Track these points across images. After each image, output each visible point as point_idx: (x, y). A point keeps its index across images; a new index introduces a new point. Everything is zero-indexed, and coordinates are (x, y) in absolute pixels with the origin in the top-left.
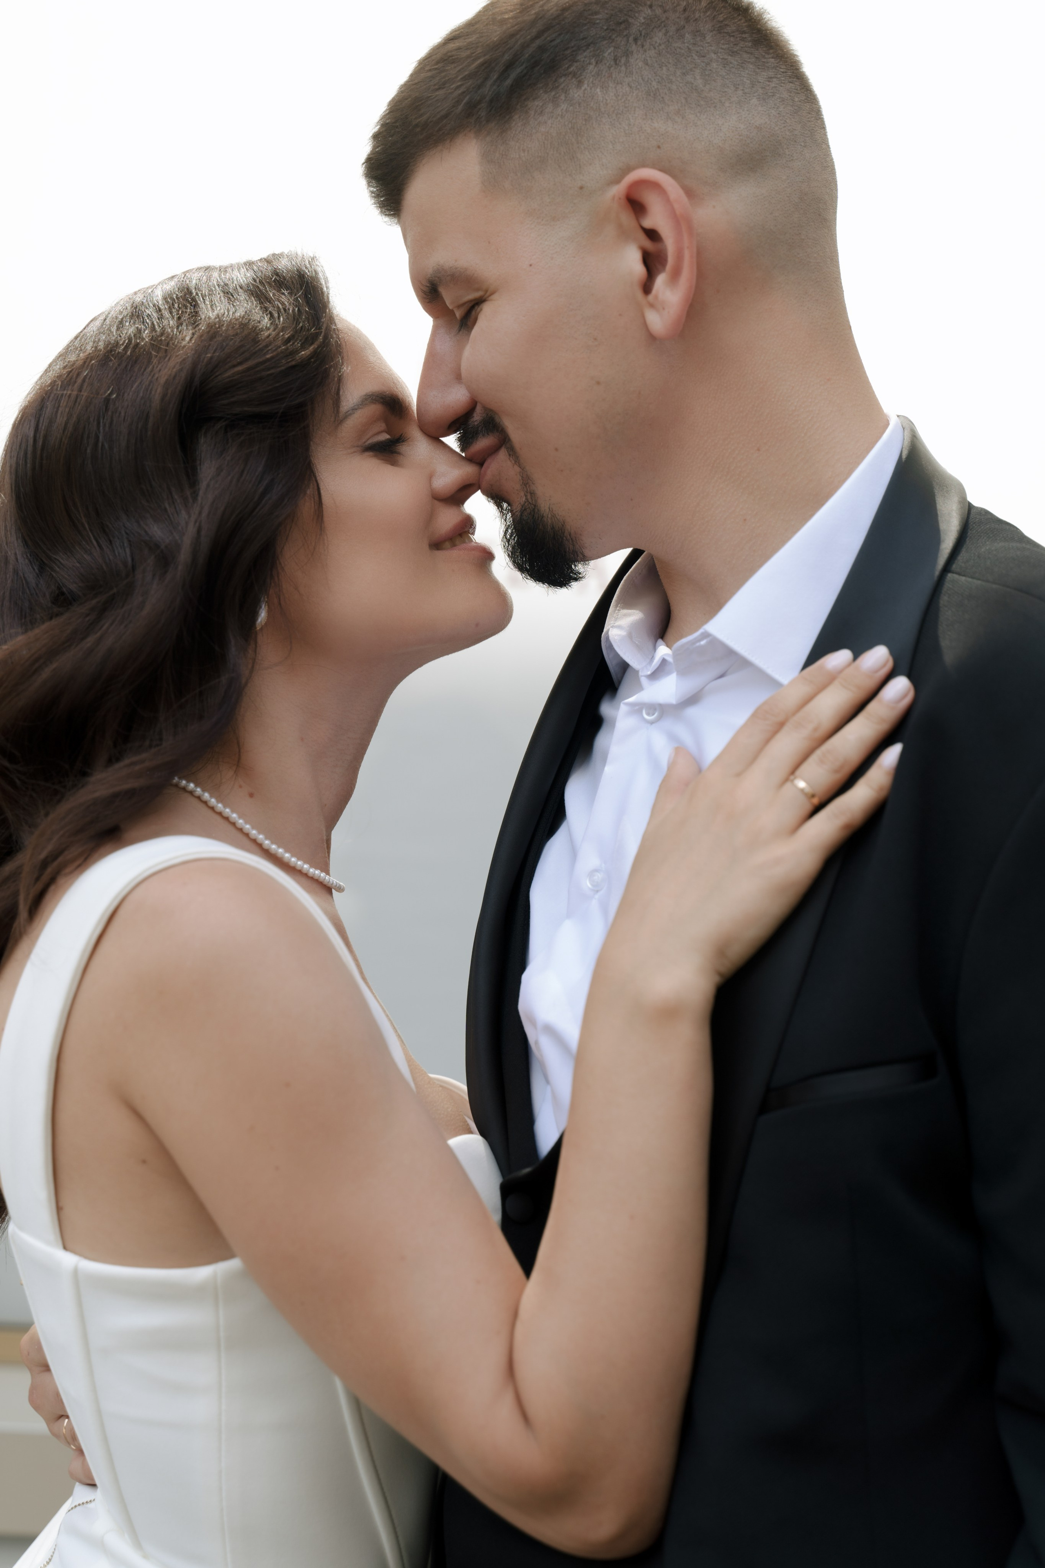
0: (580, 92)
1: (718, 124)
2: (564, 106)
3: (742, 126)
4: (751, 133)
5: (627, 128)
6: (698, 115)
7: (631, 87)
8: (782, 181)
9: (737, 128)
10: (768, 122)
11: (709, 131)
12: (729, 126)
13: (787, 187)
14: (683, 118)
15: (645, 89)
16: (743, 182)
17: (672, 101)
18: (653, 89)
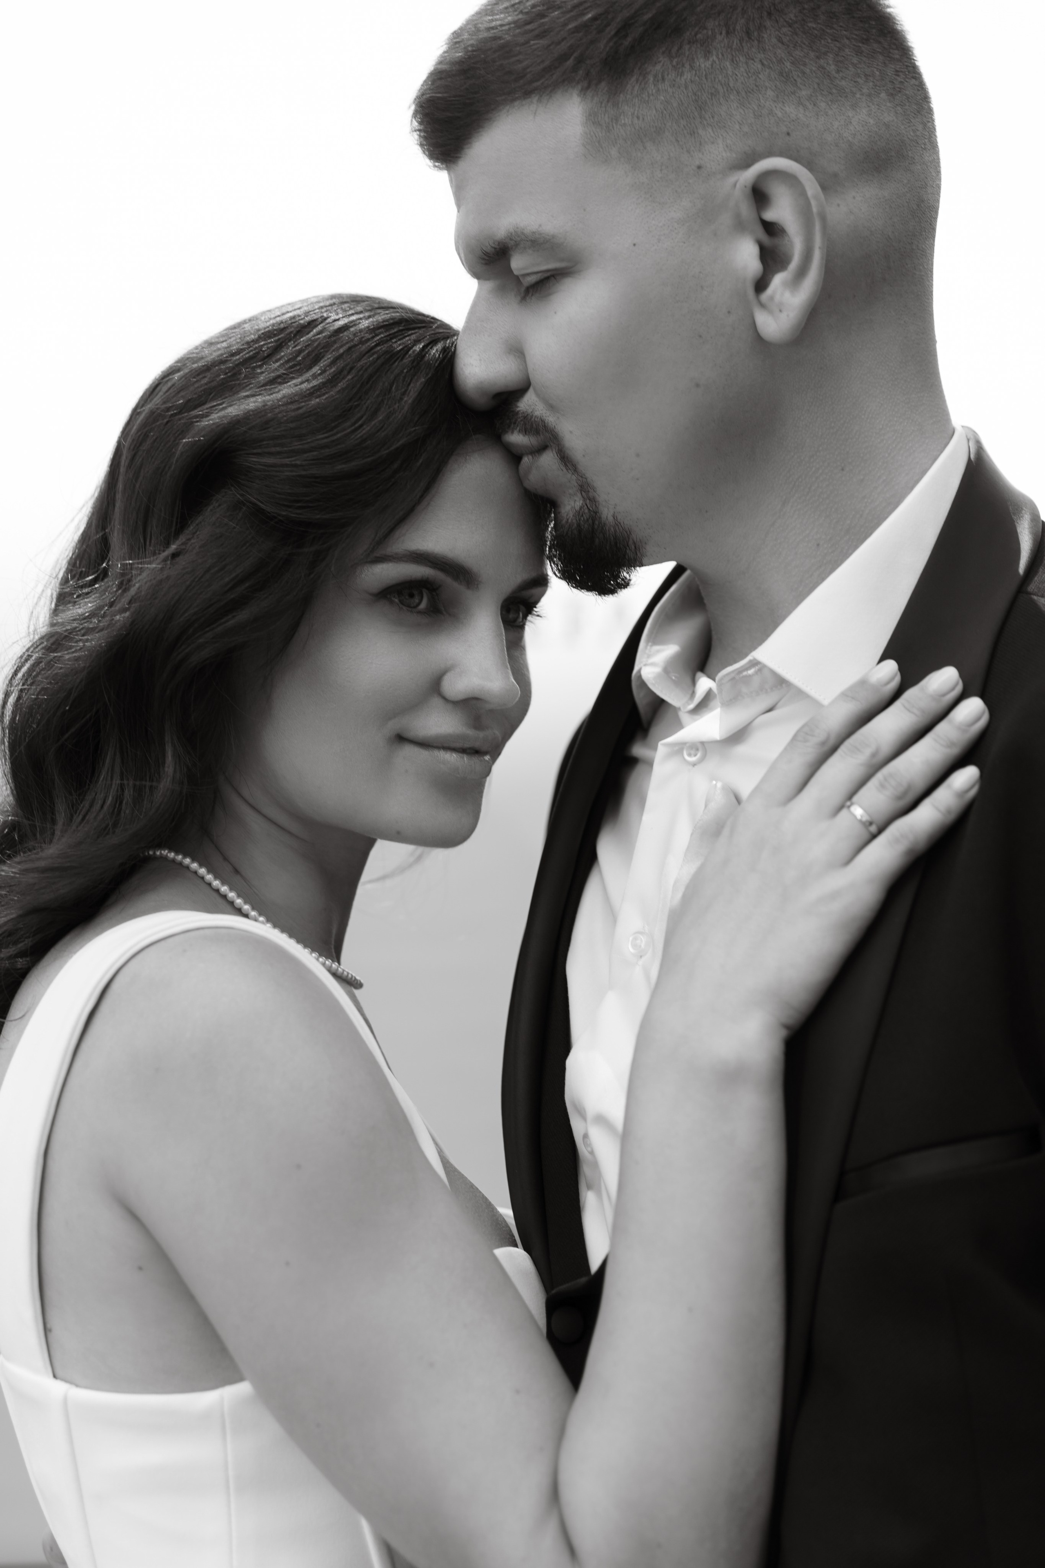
0: (708, 64)
1: (849, 116)
2: (687, 76)
3: (872, 121)
4: (879, 130)
5: (756, 109)
6: (830, 103)
7: (763, 64)
8: (904, 185)
9: (867, 123)
10: (896, 120)
11: (840, 122)
12: (859, 119)
13: (907, 192)
14: (814, 105)
15: (777, 69)
16: (867, 182)
17: (805, 85)
18: (787, 70)
